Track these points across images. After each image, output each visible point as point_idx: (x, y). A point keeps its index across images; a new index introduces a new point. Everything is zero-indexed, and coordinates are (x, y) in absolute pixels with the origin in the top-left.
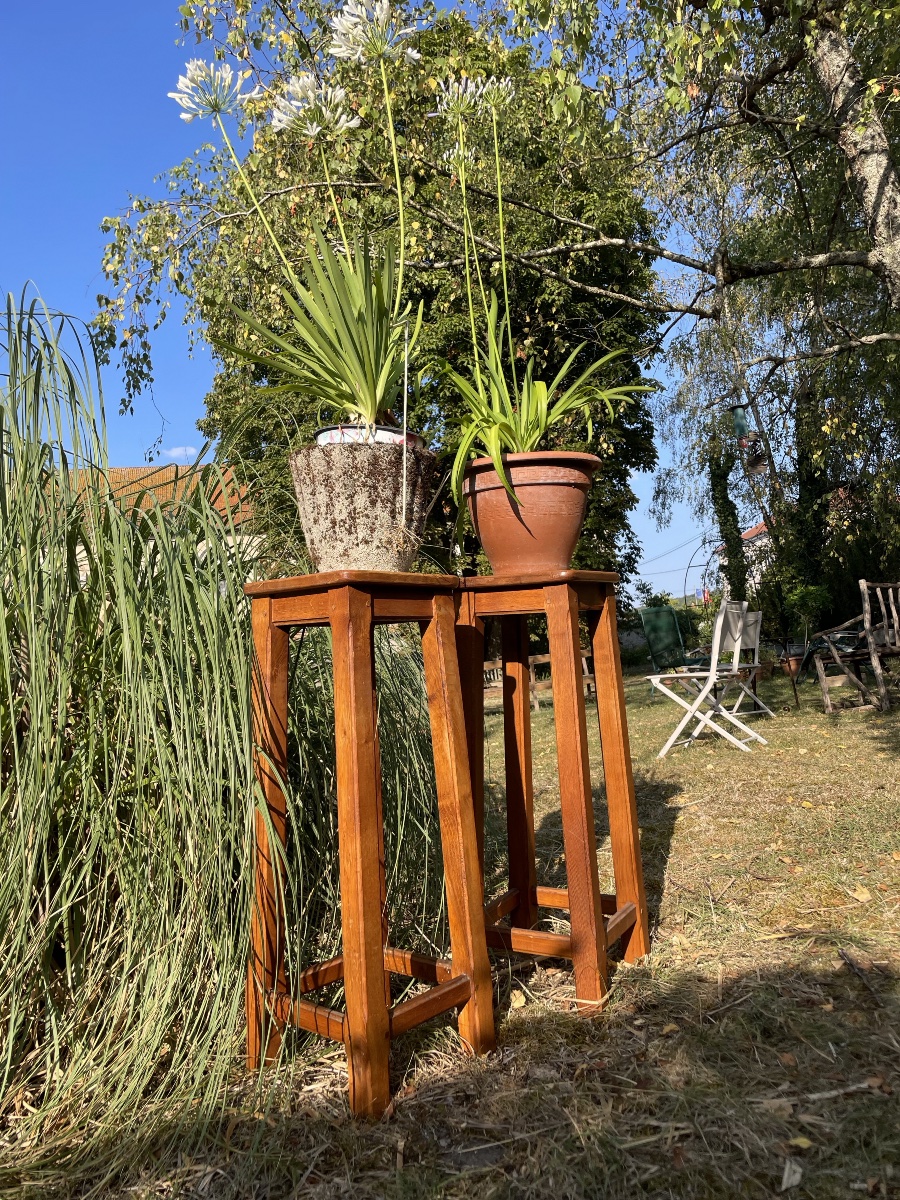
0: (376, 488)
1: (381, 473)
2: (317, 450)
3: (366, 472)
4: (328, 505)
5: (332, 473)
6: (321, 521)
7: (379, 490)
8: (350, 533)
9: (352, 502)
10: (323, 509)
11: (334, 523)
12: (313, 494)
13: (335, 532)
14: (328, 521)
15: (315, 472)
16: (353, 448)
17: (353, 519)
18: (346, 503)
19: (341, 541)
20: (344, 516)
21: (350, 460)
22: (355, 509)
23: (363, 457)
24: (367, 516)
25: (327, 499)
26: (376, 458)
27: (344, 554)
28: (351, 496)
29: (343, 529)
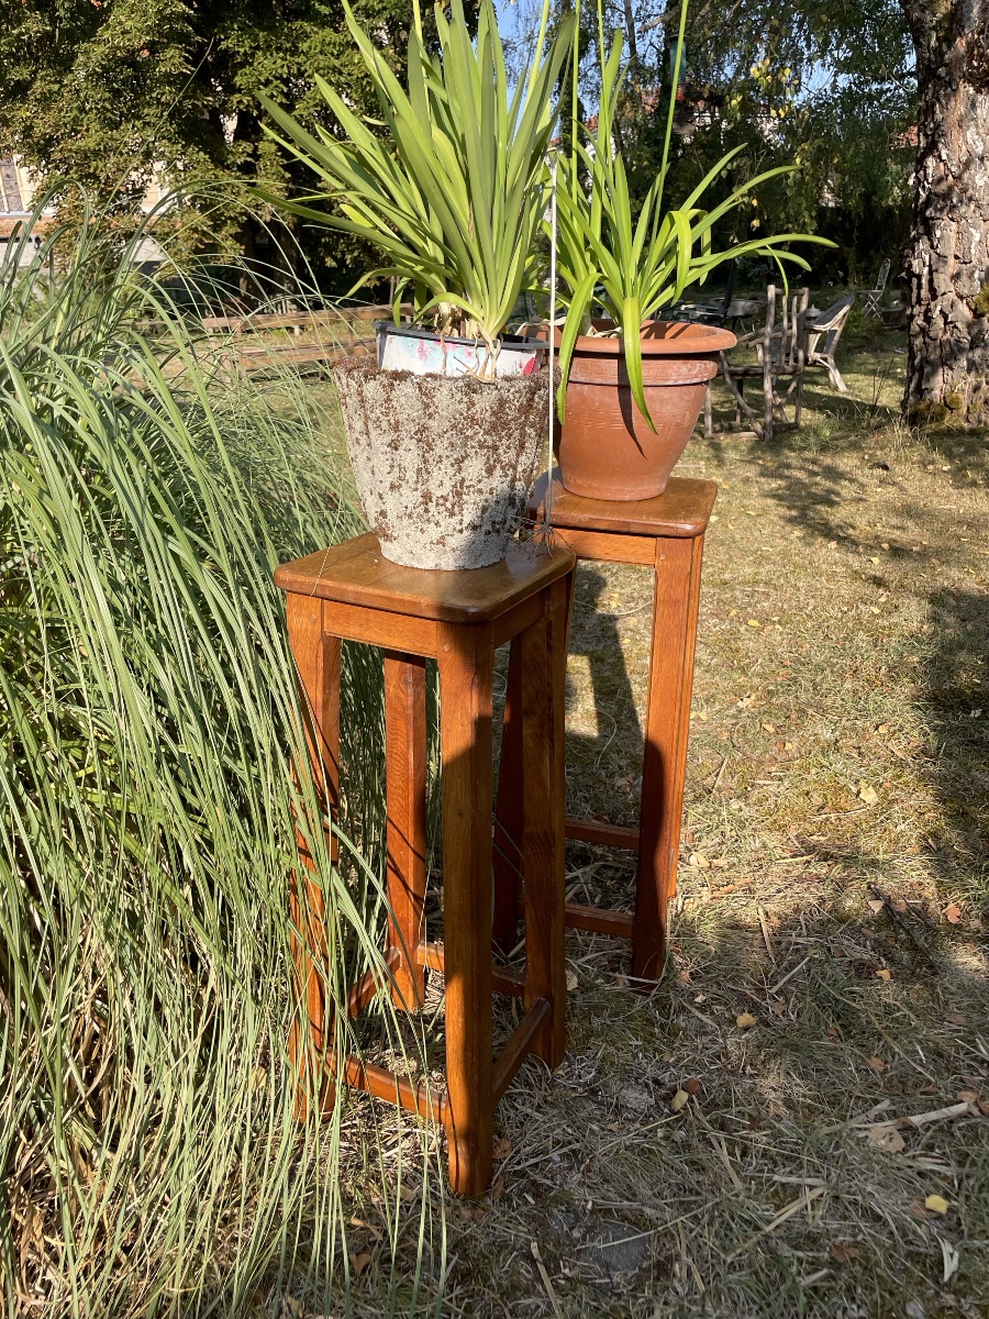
0: (495, 448)
1: (505, 425)
2: (409, 383)
3: (486, 426)
4: (419, 470)
5: (431, 423)
6: (405, 490)
7: (501, 451)
8: (452, 514)
9: (460, 469)
10: (411, 475)
11: (427, 497)
12: (394, 446)
13: (427, 511)
14: (419, 494)
15: (401, 418)
16: (472, 386)
17: (459, 494)
18: (451, 471)
19: (437, 524)
20: (446, 490)
21: (463, 406)
22: (463, 480)
23: (484, 402)
24: (480, 491)
25: (418, 462)
26: (502, 403)
27: (438, 543)
28: (459, 462)
29: (442, 509)
